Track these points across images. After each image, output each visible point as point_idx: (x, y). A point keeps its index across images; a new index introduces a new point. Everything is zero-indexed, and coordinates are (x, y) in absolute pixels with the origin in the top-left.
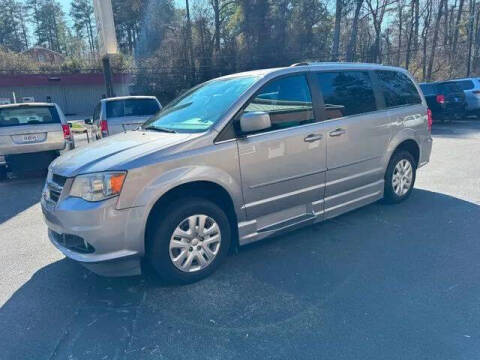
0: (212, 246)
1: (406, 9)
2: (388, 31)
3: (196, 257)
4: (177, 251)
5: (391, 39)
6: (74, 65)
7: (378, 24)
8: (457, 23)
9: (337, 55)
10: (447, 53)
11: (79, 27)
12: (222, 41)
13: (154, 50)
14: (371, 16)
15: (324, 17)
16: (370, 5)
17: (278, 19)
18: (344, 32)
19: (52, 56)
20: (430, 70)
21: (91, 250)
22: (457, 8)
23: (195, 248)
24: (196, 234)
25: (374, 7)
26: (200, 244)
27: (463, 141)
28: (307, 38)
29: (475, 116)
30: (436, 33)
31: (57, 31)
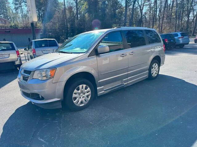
0: (88, 96)
1: (152, 5)
2: (145, 13)
3: (82, 100)
4: (75, 98)
5: (146, 17)
6: (15, 25)
7: (141, 10)
8: (172, 11)
9: (126, 23)
10: (168, 23)
11: (16, 9)
12: (79, 16)
13: (50, 19)
14: (139, 7)
15: (121, 7)
16: (138, 3)
17: (102, 8)
18: (128, 13)
19: (5, 21)
20: (161, 29)
21: (43, 99)
22: (171, 5)
23: (82, 97)
24: (82, 92)
25: (140, 4)
26: (83, 95)
27: (175, 56)
28: (114, 16)
29: (179, 47)
30: (164, 15)
31: (7, 10)
